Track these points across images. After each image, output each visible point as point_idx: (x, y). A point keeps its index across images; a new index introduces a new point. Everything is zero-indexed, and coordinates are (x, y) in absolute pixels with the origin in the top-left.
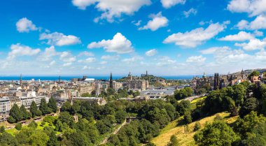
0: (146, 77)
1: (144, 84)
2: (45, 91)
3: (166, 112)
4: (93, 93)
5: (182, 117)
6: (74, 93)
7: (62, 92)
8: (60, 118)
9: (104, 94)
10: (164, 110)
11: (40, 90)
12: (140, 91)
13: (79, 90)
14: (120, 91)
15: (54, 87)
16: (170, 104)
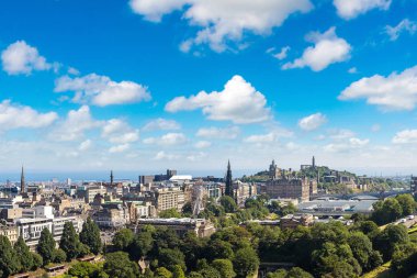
0: (311, 171)
1: (305, 189)
2: (75, 204)
3: (349, 251)
4: (187, 209)
5: (388, 264)
6: (143, 210)
7: (115, 206)
8: (106, 266)
9: (211, 211)
10: (346, 247)
11: (66, 203)
12: (295, 203)
13: (155, 203)
14: (248, 203)
15: (98, 197)
16: (360, 234)
